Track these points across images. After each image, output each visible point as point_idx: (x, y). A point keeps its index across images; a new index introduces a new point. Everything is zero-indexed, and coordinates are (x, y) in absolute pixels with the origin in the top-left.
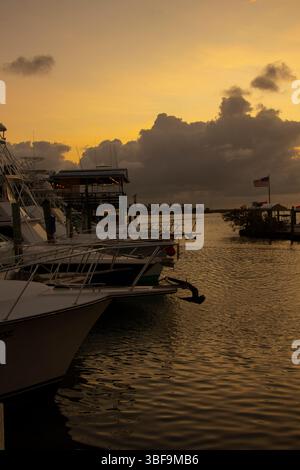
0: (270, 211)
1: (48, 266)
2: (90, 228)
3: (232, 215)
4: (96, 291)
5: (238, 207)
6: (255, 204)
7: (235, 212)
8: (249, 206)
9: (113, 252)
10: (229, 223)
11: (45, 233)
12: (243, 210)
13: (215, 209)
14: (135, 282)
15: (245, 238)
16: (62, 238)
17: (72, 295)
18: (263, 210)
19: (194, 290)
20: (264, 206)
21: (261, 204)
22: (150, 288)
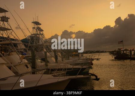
0: (123, 51)
1: (55, 69)
2: (69, 58)
3: (112, 53)
4: (65, 77)
5: (114, 50)
6: (119, 49)
7: (113, 52)
8: (117, 50)
9: (73, 65)
10: (111, 55)
11: (55, 60)
12: (115, 51)
13: (107, 51)
14: (78, 74)
15: (116, 59)
16: (60, 61)
17: (57, 78)
18: (121, 51)
19: (96, 77)
20: (122, 50)
21: (120, 49)
22: (82, 76)
